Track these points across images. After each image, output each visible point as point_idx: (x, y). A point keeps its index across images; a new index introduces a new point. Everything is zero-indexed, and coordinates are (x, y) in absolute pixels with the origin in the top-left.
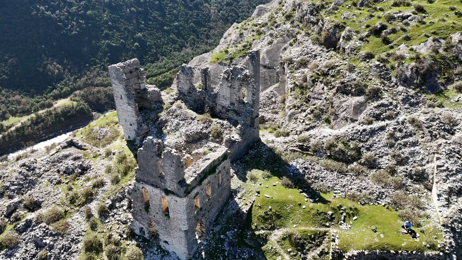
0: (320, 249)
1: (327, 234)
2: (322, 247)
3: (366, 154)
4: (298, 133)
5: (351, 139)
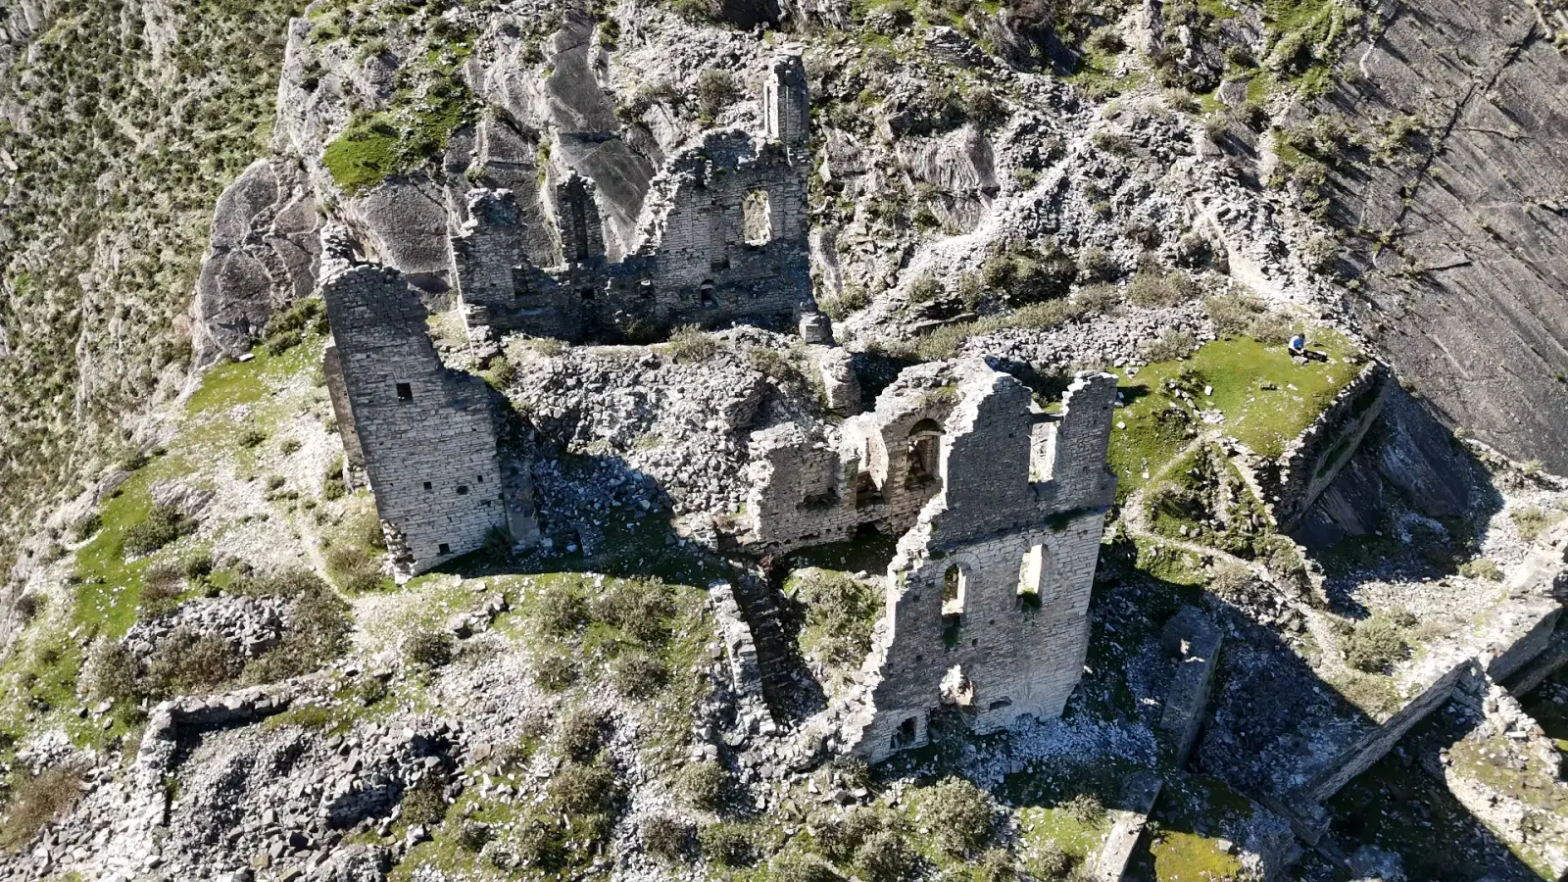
0: (1224, 487)
1: (1207, 449)
3: (1081, 257)
4: (890, 280)
5: (1030, 236)
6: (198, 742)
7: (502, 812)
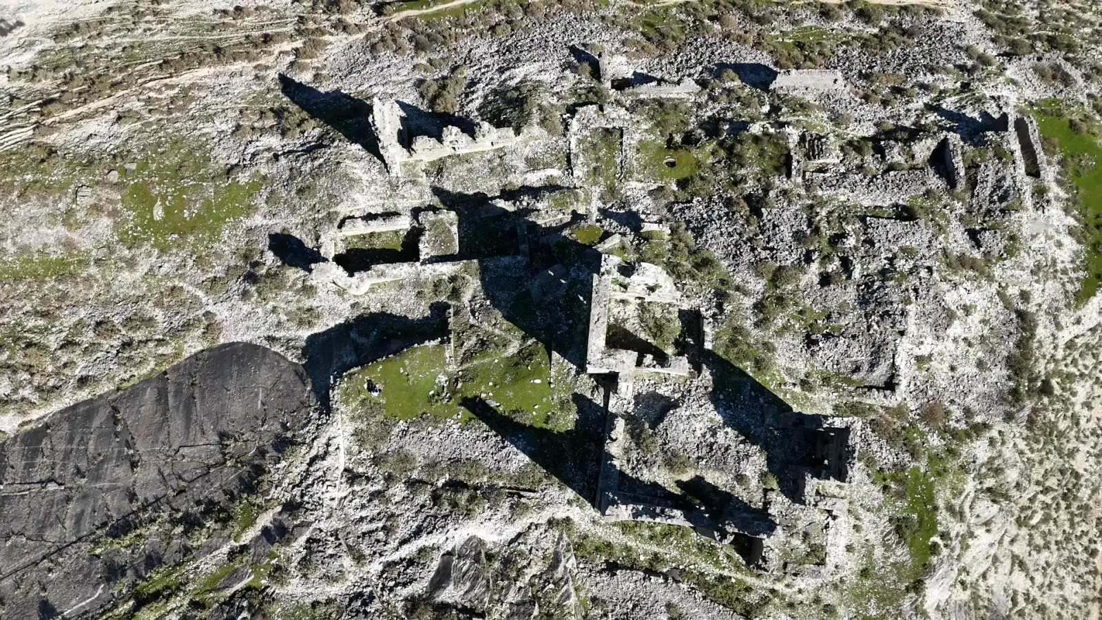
0: (464, 349)
1: (459, 364)
2: (463, 351)
3: (423, 497)
4: (533, 527)
5: (448, 516)
6: (885, 383)
7: (793, 317)
